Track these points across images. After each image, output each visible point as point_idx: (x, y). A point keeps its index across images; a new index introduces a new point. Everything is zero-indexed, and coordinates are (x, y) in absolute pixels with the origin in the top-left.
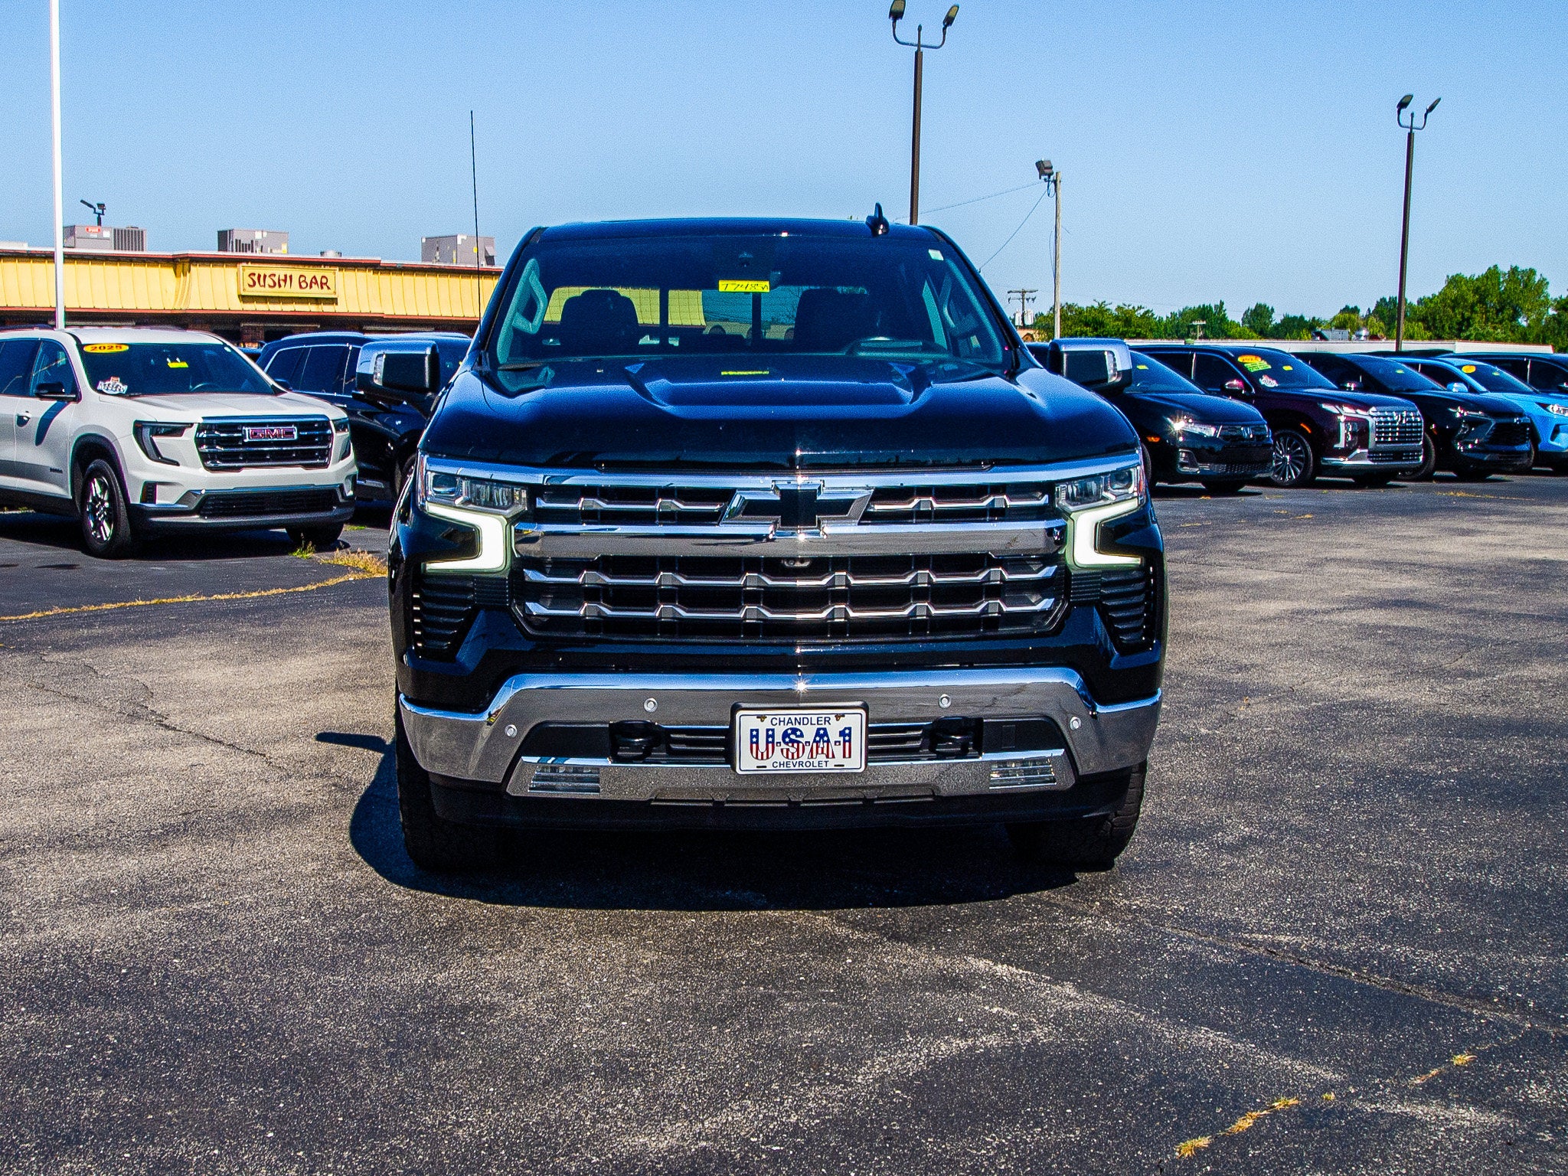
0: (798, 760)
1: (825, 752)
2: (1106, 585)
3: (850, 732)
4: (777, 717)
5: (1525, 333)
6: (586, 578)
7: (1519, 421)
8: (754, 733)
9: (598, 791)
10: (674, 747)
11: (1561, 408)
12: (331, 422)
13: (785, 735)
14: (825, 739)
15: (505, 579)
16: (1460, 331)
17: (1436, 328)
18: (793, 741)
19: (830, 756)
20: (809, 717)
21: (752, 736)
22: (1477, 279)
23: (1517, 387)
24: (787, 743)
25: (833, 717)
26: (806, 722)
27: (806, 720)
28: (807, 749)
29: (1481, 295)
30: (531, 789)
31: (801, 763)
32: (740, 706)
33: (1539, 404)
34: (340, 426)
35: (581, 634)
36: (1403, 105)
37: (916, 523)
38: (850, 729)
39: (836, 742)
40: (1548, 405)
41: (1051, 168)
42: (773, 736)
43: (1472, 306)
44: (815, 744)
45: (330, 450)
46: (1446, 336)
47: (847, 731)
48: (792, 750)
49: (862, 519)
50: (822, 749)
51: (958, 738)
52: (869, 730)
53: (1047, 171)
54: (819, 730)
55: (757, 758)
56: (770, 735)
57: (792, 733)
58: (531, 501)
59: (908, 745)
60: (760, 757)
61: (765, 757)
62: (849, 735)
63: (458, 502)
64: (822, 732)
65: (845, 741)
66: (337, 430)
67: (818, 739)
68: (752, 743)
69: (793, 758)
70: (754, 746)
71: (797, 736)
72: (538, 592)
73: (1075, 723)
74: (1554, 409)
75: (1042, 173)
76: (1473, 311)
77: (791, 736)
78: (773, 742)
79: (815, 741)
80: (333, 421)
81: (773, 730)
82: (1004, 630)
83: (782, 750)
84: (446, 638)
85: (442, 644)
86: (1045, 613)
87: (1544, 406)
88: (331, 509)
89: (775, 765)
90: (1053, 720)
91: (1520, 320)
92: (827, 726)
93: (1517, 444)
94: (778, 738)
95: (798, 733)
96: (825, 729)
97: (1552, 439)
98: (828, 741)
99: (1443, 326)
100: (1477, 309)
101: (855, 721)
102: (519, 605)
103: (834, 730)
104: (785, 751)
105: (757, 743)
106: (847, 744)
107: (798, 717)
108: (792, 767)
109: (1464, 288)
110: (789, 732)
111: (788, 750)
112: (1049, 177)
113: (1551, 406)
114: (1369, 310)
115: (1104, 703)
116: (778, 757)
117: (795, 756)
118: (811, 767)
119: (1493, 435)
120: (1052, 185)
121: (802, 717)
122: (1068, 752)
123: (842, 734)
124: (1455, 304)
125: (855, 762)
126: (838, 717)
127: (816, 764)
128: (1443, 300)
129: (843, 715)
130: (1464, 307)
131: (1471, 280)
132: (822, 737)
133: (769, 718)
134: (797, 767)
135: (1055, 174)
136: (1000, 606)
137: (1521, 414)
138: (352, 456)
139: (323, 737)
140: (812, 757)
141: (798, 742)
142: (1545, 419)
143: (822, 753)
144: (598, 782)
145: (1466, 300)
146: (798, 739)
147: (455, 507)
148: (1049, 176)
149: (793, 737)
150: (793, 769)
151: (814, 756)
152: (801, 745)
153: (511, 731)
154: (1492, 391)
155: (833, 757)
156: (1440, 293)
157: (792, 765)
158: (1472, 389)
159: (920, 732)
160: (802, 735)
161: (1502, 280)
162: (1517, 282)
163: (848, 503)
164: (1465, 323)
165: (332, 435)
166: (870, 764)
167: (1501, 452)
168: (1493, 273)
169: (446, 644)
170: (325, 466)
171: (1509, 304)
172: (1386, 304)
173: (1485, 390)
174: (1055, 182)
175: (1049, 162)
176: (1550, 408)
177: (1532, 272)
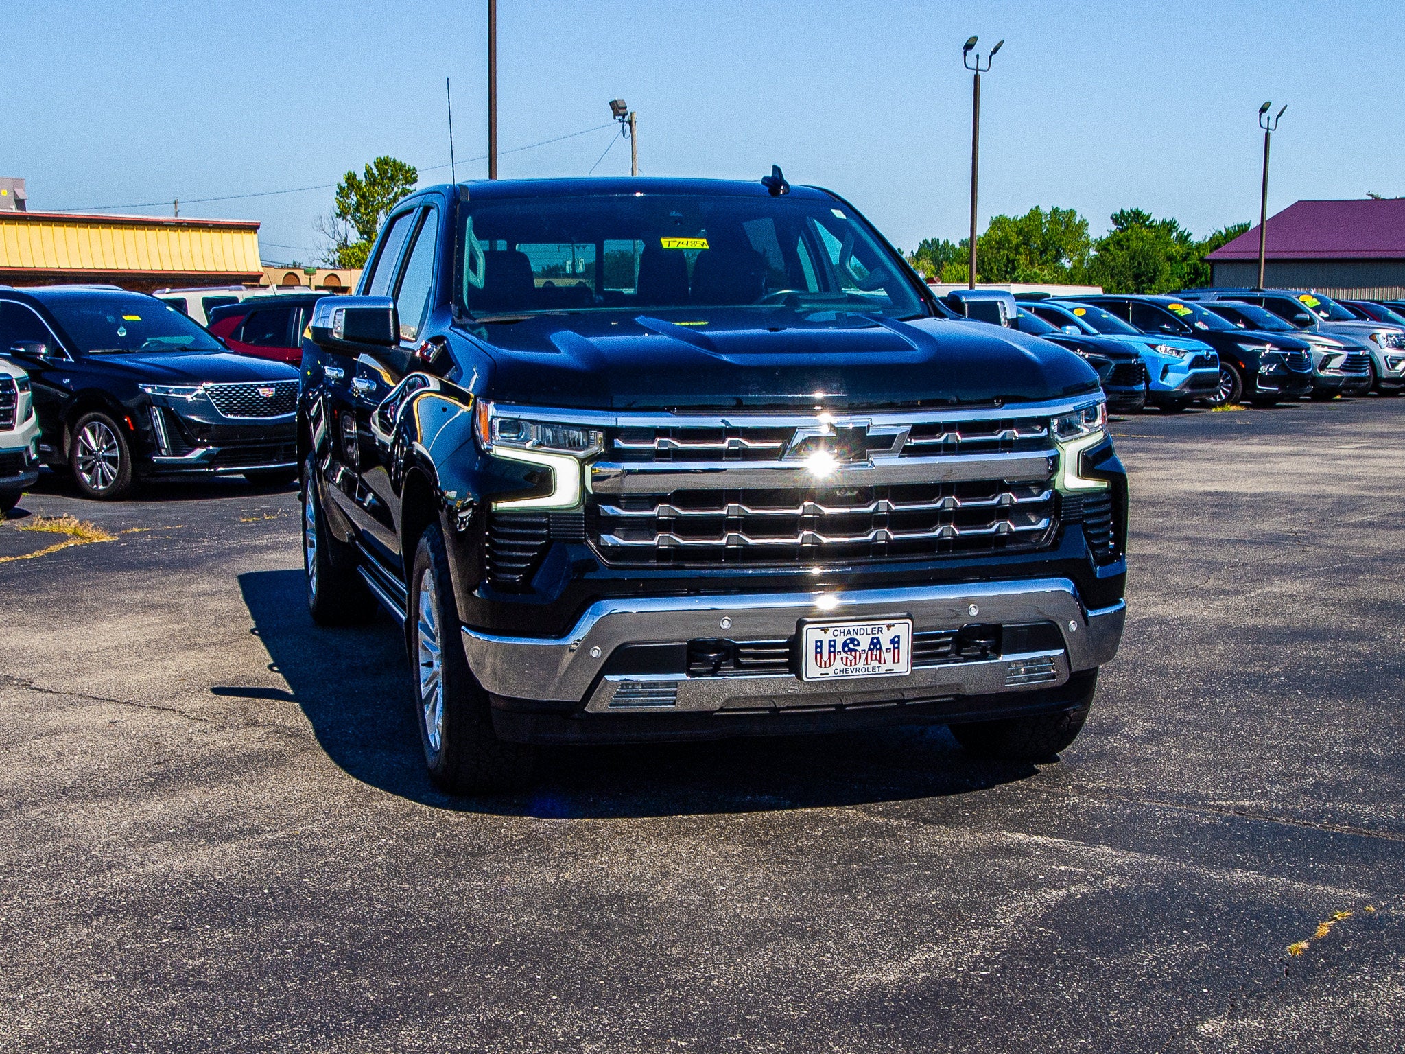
0: (856, 667)
1: (878, 658)
2: (1087, 506)
3: (899, 640)
4: (838, 629)
5: (1072, 274)
6: (661, 511)
7: (1136, 361)
8: (819, 644)
9: (674, 704)
10: (743, 660)
11: (1168, 349)
12: (15, 381)
13: (845, 644)
14: (878, 647)
15: (582, 515)
16: (1009, 273)
17: (984, 270)
18: (851, 650)
19: (882, 662)
20: (865, 628)
21: (817, 647)
22: (1020, 221)
23: (1125, 330)
24: (846, 652)
25: (885, 627)
26: (862, 632)
27: (862, 631)
28: (863, 656)
29: (1024, 236)
30: (611, 705)
31: (857, 670)
32: (804, 621)
33: (1149, 345)
34: (23, 385)
35: (653, 562)
36: (968, 47)
37: (944, 455)
38: (898, 637)
39: (887, 649)
40: (1157, 346)
41: (625, 108)
42: (834, 646)
43: (1017, 246)
44: (869, 652)
45: (14, 410)
46: (995, 278)
47: (896, 639)
48: (851, 658)
49: (902, 452)
50: (876, 655)
51: (982, 641)
52: (915, 638)
53: (621, 111)
54: (873, 639)
55: (821, 666)
56: (832, 645)
57: (851, 643)
58: (608, 442)
59: (942, 649)
60: (823, 666)
61: (827, 665)
62: (898, 642)
63: (528, 445)
64: (875, 641)
65: (894, 648)
66: (22, 390)
67: (872, 647)
68: (817, 653)
69: (851, 665)
70: (819, 655)
71: (855, 646)
72: (612, 524)
73: (1073, 626)
74: (1161, 349)
75: (616, 114)
76: (1017, 253)
77: (850, 646)
78: (834, 652)
79: (869, 649)
80: (17, 380)
81: (834, 641)
82: (1012, 547)
83: (842, 658)
84: (518, 571)
85: (514, 576)
86: (1042, 531)
87: (1153, 347)
88: (17, 474)
89: (836, 672)
90: (1056, 624)
91: (1063, 261)
92: (880, 635)
93: (1135, 385)
94: (839, 648)
95: (856, 643)
96: (878, 638)
97: (1162, 379)
98: (881, 649)
99: (992, 268)
100: (1021, 250)
101: (903, 629)
102: (591, 537)
103: (885, 639)
104: (844, 659)
105: (821, 653)
106: (896, 651)
107: (855, 628)
108: (851, 673)
109: (1008, 230)
110: (848, 641)
111: (847, 658)
112: (624, 118)
113: (1159, 347)
114: (912, 252)
115: (1092, 609)
116: (838, 664)
117: (853, 664)
118: (866, 673)
119: (1114, 375)
120: (627, 126)
121: (859, 628)
122: (1066, 651)
123: (892, 642)
124: (1000, 245)
125: (903, 667)
126: (889, 627)
127: (870, 670)
128: (988, 242)
129: (893, 625)
130: (1009, 249)
131: (1014, 222)
132: (875, 645)
133: (831, 630)
134: (854, 673)
135: (629, 114)
136: (1009, 525)
137: (1137, 356)
138: (34, 417)
139: (218, 691)
140: (867, 664)
141: (856, 651)
142: (1155, 360)
143: (876, 659)
144: (675, 696)
145: (1009, 242)
146: (856, 648)
147: (525, 449)
148: (624, 116)
149: (851, 646)
150: (852, 675)
151: (869, 662)
152: (858, 653)
153: (595, 653)
154: (1103, 333)
155: (885, 662)
156: (985, 235)
157: (850, 672)
158: (1084, 332)
159: (950, 639)
160: (858, 645)
161: (1044, 221)
162: (1059, 222)
163: (891, 438)
164: (1010, 265)
165: (16, 395)
166: (914, 668)
167: (1121, 392)
168: (1035, 214)
169: (517, 577)
170: (11, 427)
171: (1052, 244)
172: (929, 246)
173: (1097, 332)
174: (630, 123)
175: (623, 101)
176: (1158, 348)
177: (1072, 213)
